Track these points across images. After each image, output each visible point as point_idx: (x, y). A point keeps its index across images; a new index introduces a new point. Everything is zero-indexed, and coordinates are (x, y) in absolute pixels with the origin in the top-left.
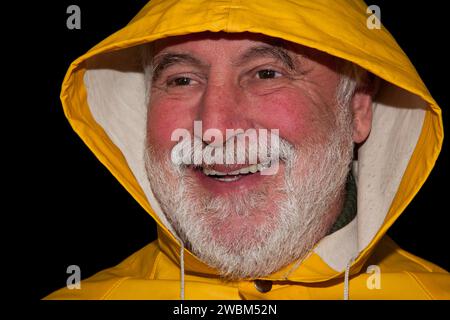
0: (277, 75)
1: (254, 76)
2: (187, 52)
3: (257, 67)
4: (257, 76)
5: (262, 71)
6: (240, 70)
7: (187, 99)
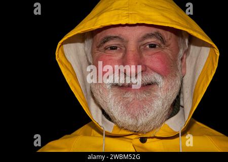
0: (157, 46)
1: (145, 47)
2: (117, 35)
3: (148, 43)
4: (148, 46)
5: (150, 45)
6: (140, 43)
7: (115, 56)
